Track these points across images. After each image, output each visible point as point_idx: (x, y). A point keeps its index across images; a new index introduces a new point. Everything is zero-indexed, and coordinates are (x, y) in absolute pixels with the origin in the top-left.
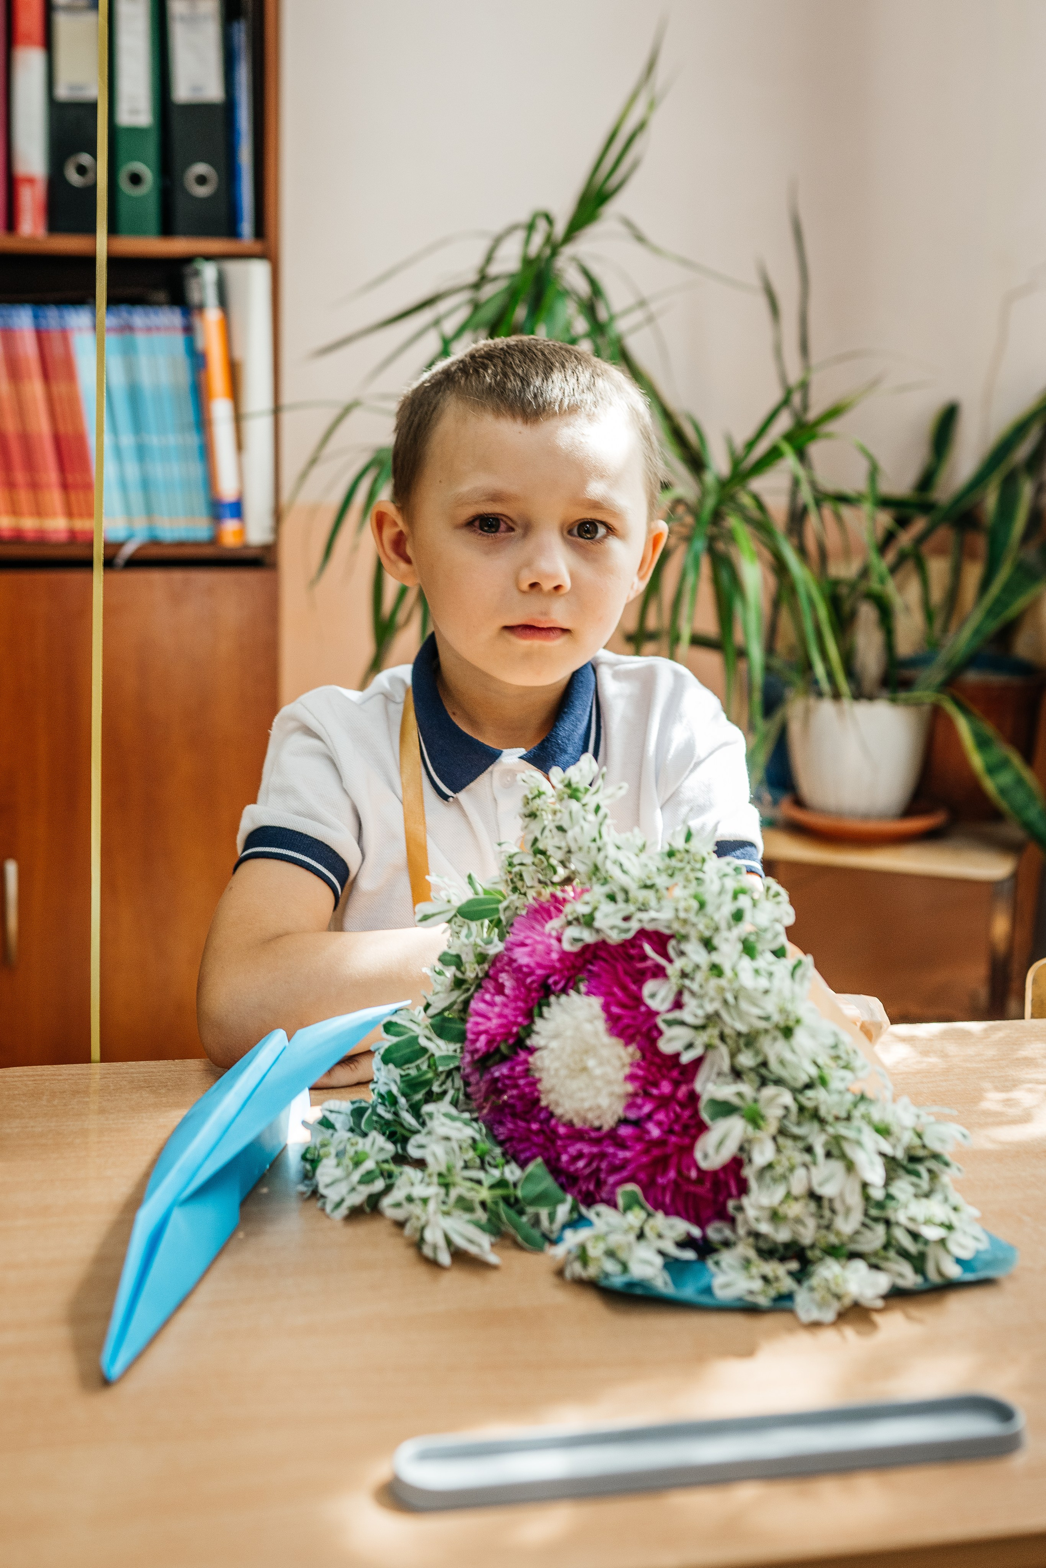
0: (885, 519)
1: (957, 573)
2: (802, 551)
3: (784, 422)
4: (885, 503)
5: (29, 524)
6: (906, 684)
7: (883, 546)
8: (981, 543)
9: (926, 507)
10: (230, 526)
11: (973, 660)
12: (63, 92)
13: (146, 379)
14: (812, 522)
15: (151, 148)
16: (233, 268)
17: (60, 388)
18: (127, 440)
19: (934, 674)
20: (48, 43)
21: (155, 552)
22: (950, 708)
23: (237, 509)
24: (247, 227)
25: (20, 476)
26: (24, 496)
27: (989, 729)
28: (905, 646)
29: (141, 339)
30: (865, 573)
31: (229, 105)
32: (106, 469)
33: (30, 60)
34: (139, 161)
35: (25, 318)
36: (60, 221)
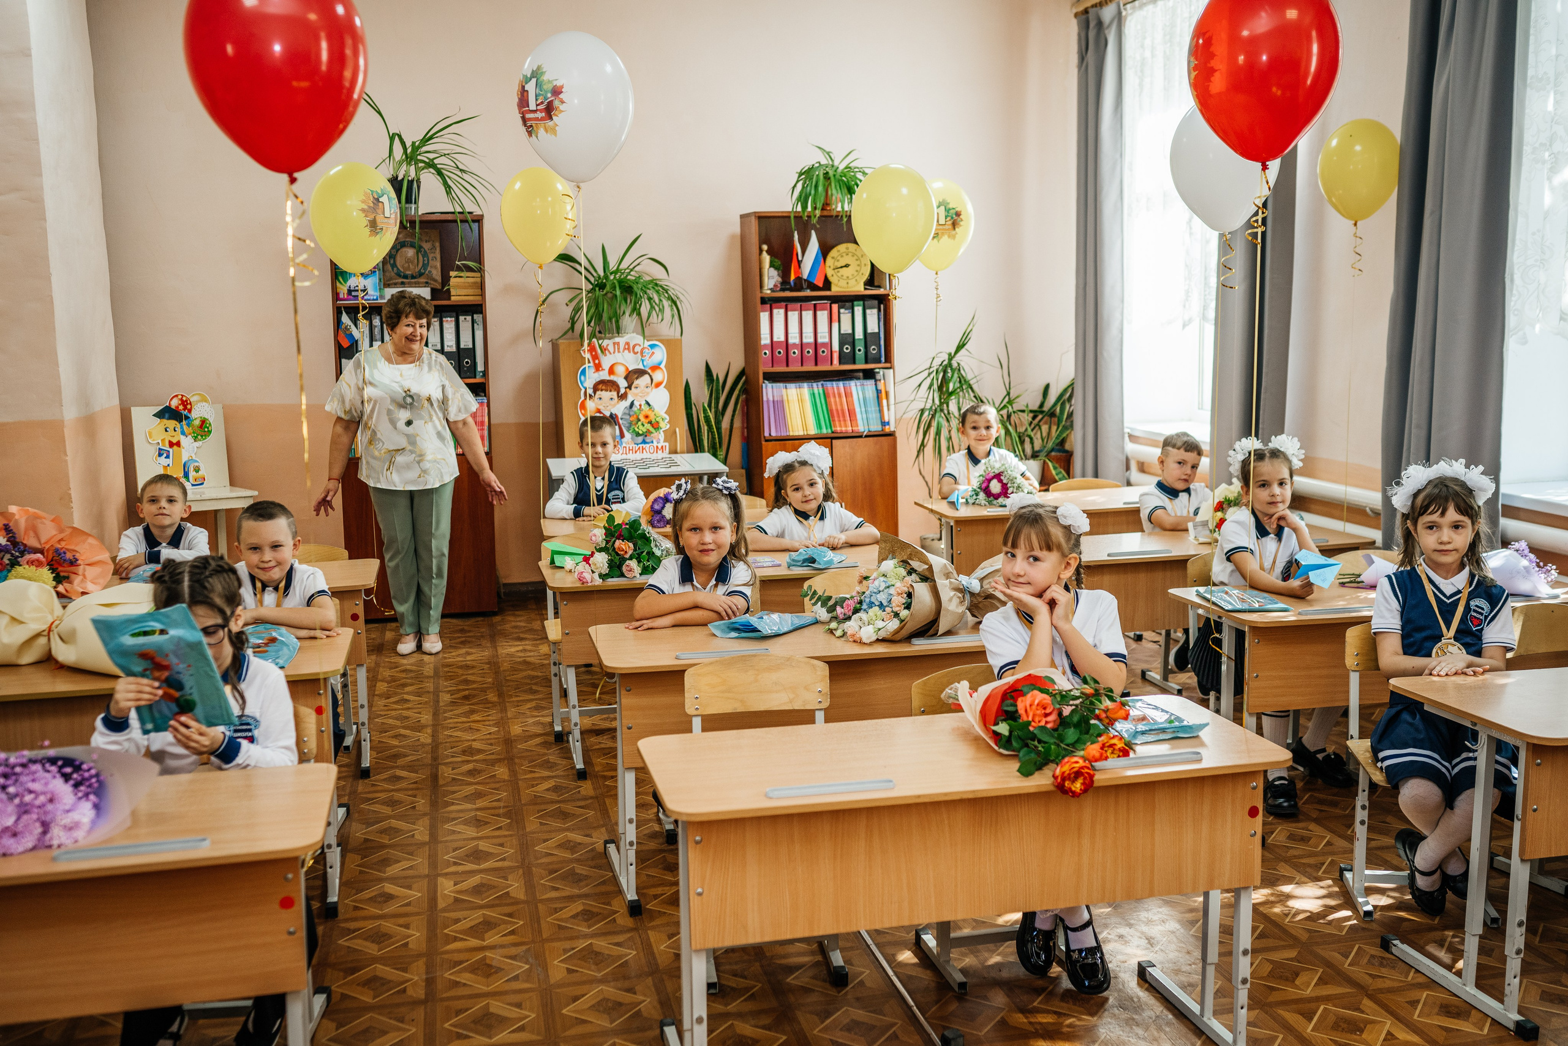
0: (1031, 415)
1: (1050, 428)
2: (1010, 424)
3: (1007, 399)
4: (1031, 411)
5: (844, 429)
6: (1037, 456)
7: (1031, 424)
8: (1056, 419)
9: (1042, 412)
10: (887, 427)
11: (1052, 450)
12: (842, 332)
13: (867, 396)
14: (1013, 417)
15: (863, 343)
16: (885, 370)
17: (849, 399)
18: (863, 409)
19: (1043, 454)
20: (839, 321)
21: (870, 434)
22: (1047, 461)
23: (888, 423)
24: (883, 359)
25: (841, 419)
26: (842, 423)
27: (1057, 465)
28: (1037, 448)
29: (866, 387)
30: (1026, 430)
31: (879, 333)
32: (859, 416)
33: (835, 326)
34: (860, 346)
35: (841, 384)
36: (843, 361)
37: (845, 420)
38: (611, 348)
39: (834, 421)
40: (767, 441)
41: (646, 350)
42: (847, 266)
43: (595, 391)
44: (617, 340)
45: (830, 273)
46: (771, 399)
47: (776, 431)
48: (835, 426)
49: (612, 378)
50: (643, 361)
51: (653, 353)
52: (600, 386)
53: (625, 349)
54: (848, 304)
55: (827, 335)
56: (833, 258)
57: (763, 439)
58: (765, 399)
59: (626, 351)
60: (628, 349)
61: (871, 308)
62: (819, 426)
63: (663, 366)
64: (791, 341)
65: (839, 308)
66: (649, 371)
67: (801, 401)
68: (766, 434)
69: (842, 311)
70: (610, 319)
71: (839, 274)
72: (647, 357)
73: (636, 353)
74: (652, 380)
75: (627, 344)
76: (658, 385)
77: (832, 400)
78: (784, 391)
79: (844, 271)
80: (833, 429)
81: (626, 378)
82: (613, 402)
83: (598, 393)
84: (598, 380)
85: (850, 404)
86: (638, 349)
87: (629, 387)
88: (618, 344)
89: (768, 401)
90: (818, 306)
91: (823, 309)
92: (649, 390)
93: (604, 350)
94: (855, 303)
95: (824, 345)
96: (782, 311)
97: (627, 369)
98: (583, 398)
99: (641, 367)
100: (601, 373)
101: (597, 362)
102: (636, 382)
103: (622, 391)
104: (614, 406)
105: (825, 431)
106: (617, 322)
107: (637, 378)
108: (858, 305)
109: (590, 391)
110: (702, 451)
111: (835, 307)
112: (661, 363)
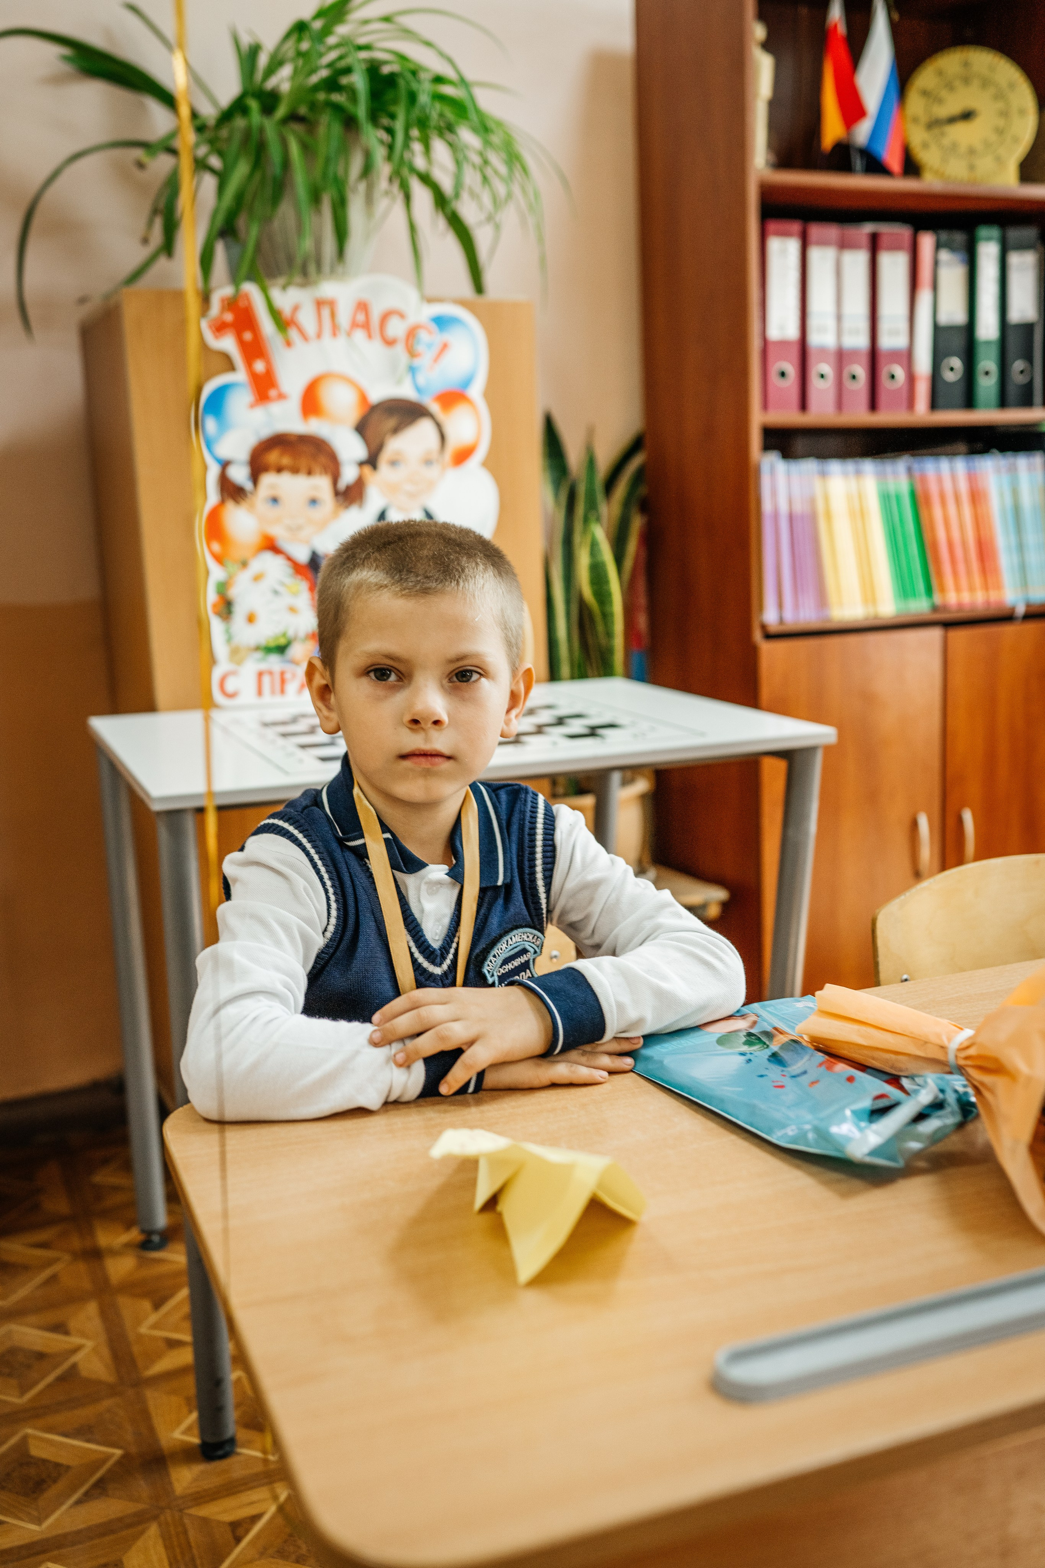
12: (943, 318)
15: (996, 352)
17: (981, 510)
18: (1015, 540)
20: (935, 287)
25: (961, 570)
26: (962, 580)
32: (1006, 560)
33: (925, 298)
34: (988, 363)
35: (960, 465)
36: (940, 401)
37: (969, 572)
38: (307, 318)
39: (939, 574)
40: (769, 636)
41: (423, 336)
42: (967, 116)
43: (255, 477)
44: (328, 288)
45: (917, 137)
46: (783, 508)
47: (796, 606)
48: (942, 589)
49: (314, 427)
50: (412, 370)
51: (445, 346)
52: (273, 457)
53: (354, 325)
54: (959, 237)
55: (904, 325)
56: (925, 93)
57: (757, 636)
58: (767, 506)
59: (359, 335)
60: (366, 326)
61: (1022, 247)
62: (904, 590)
63: (476, 392)
64: (815, 339)
65: (938, 246)
66: (435, 408)
67: (859, 515)
68: (770, 616)
69: (945, 256)
70: (316, 198)
71: (946, 141)
72: (425, 360)
73: (390, 343)
74: (443, 437)
75: (363, 307)
76: (462, 456)
77: (937, 513)
78: (818, 484)
79: (960, 132)
80: (937, 599)
81: (361, 428)
82: (318, 513)
83: (268, 480)
84: (266, 432)
85: (981, 523)
86: (396, 328)
87: (372, 461)
88: (331, 304)
89: (776, 515)
90: (884, 241)
91: (895, 247)
92: (433, 472)
93: (283, 323)
94: (983, 232)
95: (894, 355)
96: (792, 246)
97: (363, 398)
98: (213, 496)
99: (406, 391)
100: (275, 408)
101: (259, 366)
102: (395, 445)
103: (349, 474)
104: (322, 525)
105: (920, 606)
106: (340, 207)
107: (396, 430)
108: (989, 239)
109: (239, 474)
110: (605, 670)
111: (927, 241)
112: (468, 381)
